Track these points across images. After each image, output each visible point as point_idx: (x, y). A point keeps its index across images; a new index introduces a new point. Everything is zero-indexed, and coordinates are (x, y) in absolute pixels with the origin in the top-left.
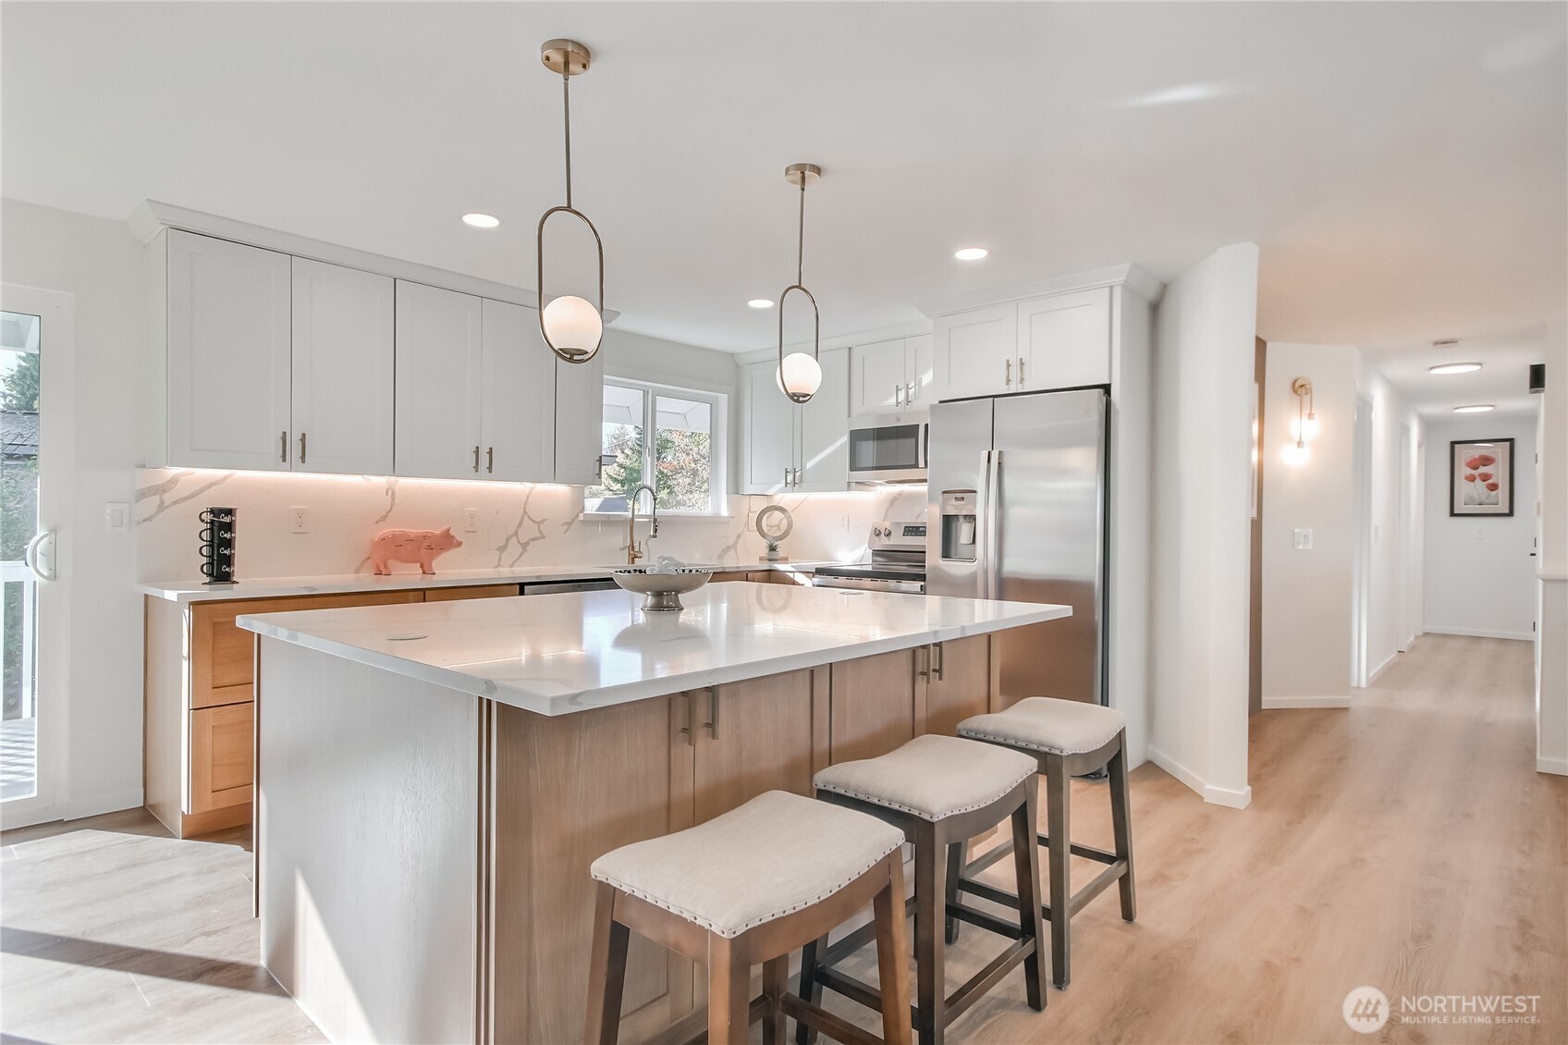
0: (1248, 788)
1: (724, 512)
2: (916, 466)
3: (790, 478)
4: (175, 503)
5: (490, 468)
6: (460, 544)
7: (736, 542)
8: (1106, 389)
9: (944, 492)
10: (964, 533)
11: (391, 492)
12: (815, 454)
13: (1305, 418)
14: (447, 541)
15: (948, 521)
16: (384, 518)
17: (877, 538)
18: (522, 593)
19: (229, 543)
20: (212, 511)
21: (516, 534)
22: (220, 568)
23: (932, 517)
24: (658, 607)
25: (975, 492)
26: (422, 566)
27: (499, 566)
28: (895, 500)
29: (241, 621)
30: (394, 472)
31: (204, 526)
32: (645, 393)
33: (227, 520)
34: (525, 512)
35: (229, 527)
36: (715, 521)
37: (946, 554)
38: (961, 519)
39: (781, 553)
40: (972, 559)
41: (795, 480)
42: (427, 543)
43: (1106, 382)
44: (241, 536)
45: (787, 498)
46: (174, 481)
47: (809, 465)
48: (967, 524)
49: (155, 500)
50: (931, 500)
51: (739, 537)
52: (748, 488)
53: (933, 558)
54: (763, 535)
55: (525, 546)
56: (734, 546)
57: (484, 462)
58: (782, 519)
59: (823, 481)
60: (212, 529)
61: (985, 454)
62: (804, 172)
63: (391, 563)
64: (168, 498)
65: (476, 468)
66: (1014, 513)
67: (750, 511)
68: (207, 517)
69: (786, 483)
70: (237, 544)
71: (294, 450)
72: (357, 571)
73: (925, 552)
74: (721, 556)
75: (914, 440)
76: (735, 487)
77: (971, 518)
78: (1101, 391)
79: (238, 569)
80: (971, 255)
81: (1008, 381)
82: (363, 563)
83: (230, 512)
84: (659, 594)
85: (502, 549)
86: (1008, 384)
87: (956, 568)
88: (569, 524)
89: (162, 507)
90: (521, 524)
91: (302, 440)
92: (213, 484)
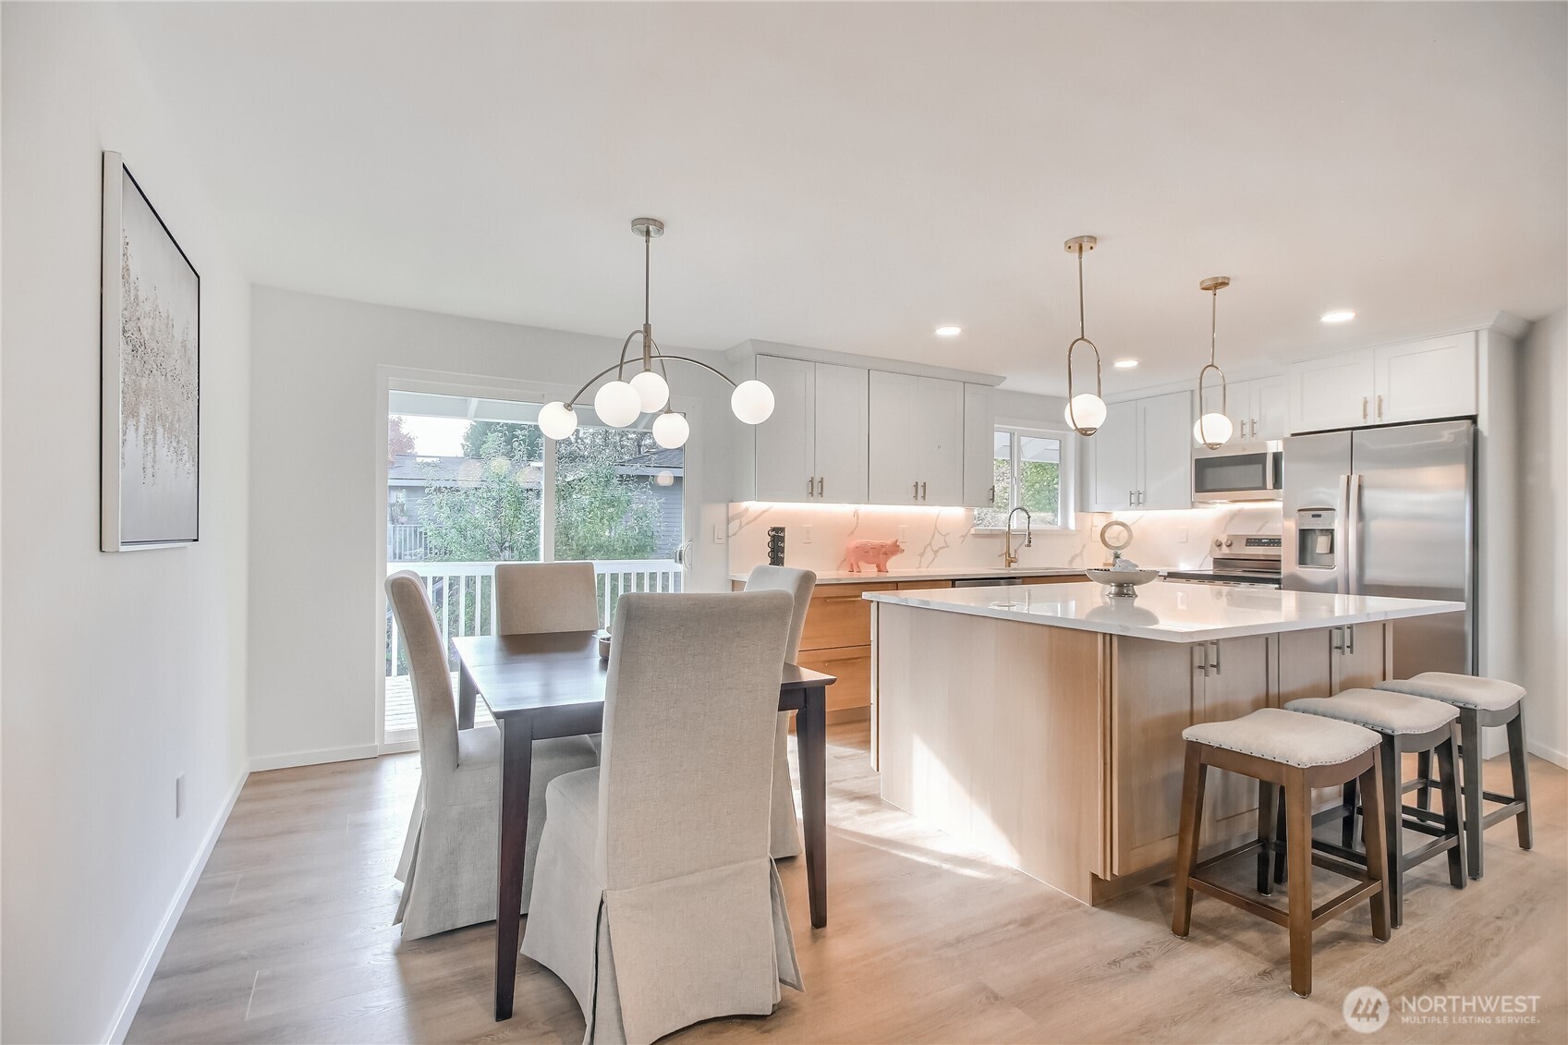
1: (1072, 526)
2: (1264, 487)
3: (1134, 499)
4: (747, 524)
5: (924, 497)
6: (902, 550)
7: (1082, 552)
8: (1473, 419)
9: (1300, 510)
10: (1321, 544)
11: (856, 514)
12: (1159, 480)
14: (895, 549)
15: (1304, 535)
16: (852, 533)
17: (1217, 548)
18: (953, 586)
19: (782, 546)
20: (773, 529)
21: (930, 544)
23: (1288, 529)
24: (1120, 594)
25: (1334, 510)
26: (878, 566)
27: (920, 567)
28: (1234, 516)
29: (866, 595)
30: (868, 503)
31: (768, 538)
32: (1012, 435)
33: (781, 535)
34: (936, 528)
35: (782, 539)
36: (1064, 533)
37: (1302, 560)
38: (1317, 533)
40: (1331, 567)
41: (1139, 501)
42: (884, 550)
43: (1472, 413)
44: (788, 545)
45: (1129, 515)
46: (746, 510)
48: (1324, 537)
49: (737, 523)
50: (1286, 515)
51: (1084, 546)
52: (1094, 507)
53: (1289, 566)
54: (1107, 545)
55: (936, 552)
56: (1081, 554)
57: (920, 493)
58: (1120, 533)
60: (772, 540)
61: (1343, 479)
63: (860, 563)
64: (744, 521)
65: (916, 497)
66: (1375, 526)
67: (1092, 526)
68: (769, 533)
69: (1131, 503)
70: (786, 547)
71: (816, 489)
72: (838, 570)
73: (1280, 561)
74: (1071, 562)
75: (1260, 466)
76: (1082, 506)
77: (1331, 532)
78: (1469, 422)
80: (1338, 317)
81: (1366, 415)
82: (841, 564)
83: (781, 530)
84: (1120, 585)
85: (922, 555)
86: (1365, 418)
87: (1312, 574)
88: (964, 536)
89: (741, 527)
90: (933, 537)
91: (821, 482)
92: (764, 512)
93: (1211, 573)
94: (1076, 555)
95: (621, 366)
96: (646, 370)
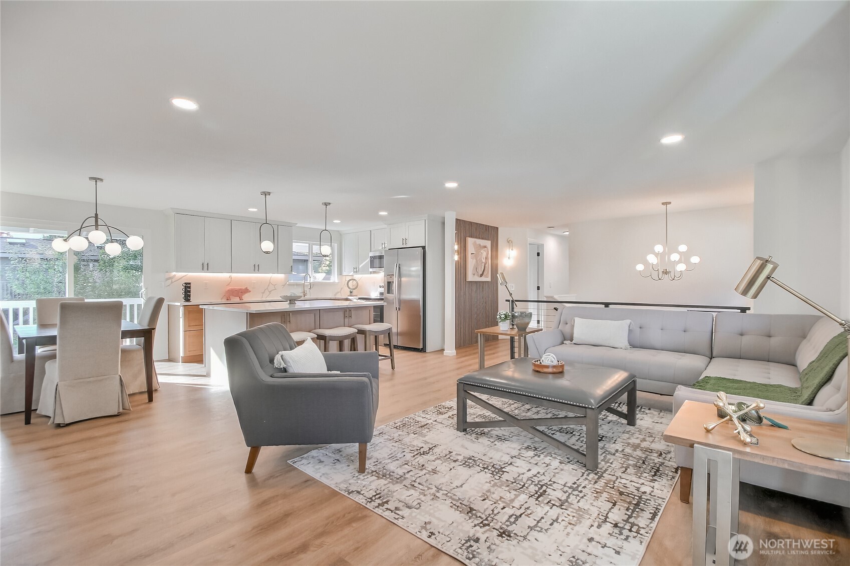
0: (455, 351)
1: (337, 281)
3: (355, 271)
4: (175, 281)
5: (258, 270)
6: (250, 291)
8: (424, 248)
9: (387, 275)
11: (230, 277)
12: (362, 263)
13: (511, 250)
14: (246, 291)
16: (229, 284)
19: (189, 292)
20: (185, 283)
21: (267, 289)
22: (187, 297)
24: (291, 303)
25: (394, 275)
26: (240, 298)
29: (201, 306)
30: (231, 272)
31: (183, 287)
32: (309, 245)
33: (189, 286)
34: (270, 282)
35: (190, 287)
36: (334, 284)
37: (388, 292)
39: (354, 293)
40: (393, 294)
41: (356, 271)
42: (241, 291)
43: (423, 245)
44: (192, 290)
45: (357, 277)
46: (175, 275)
47: (360, 266)
49: (170, 281)
51: (342, 289)
52: (344, 273)
53: (385, 294)
54: (349, 288)
55: (270, 292)
57: (256, 269)
58: (354, 283)
59: (364, 271)
60: (185, 288)
61: (396, 265)
62: (326, 204)
63: (231, 297)
64: (173, 280)
65: (254, 270)
67: (345, 280)
68: (184, 285)
70: (191, 292)
71: (205, 267)
76: (340, 273)
78: (422, 248)
79: (192, 298)
80: (383, 213)
81: (403, 244)
83: (190, 284)
85: (263, 293)
87: (389, 296)
88: (284, 285)
89: (172, 282)
90: (269, 286)
91: (208, 264)
92: (183, 277)
93: (379, 298)
94: (338, 292)
95: (80, 229)
96: (97, 230)
